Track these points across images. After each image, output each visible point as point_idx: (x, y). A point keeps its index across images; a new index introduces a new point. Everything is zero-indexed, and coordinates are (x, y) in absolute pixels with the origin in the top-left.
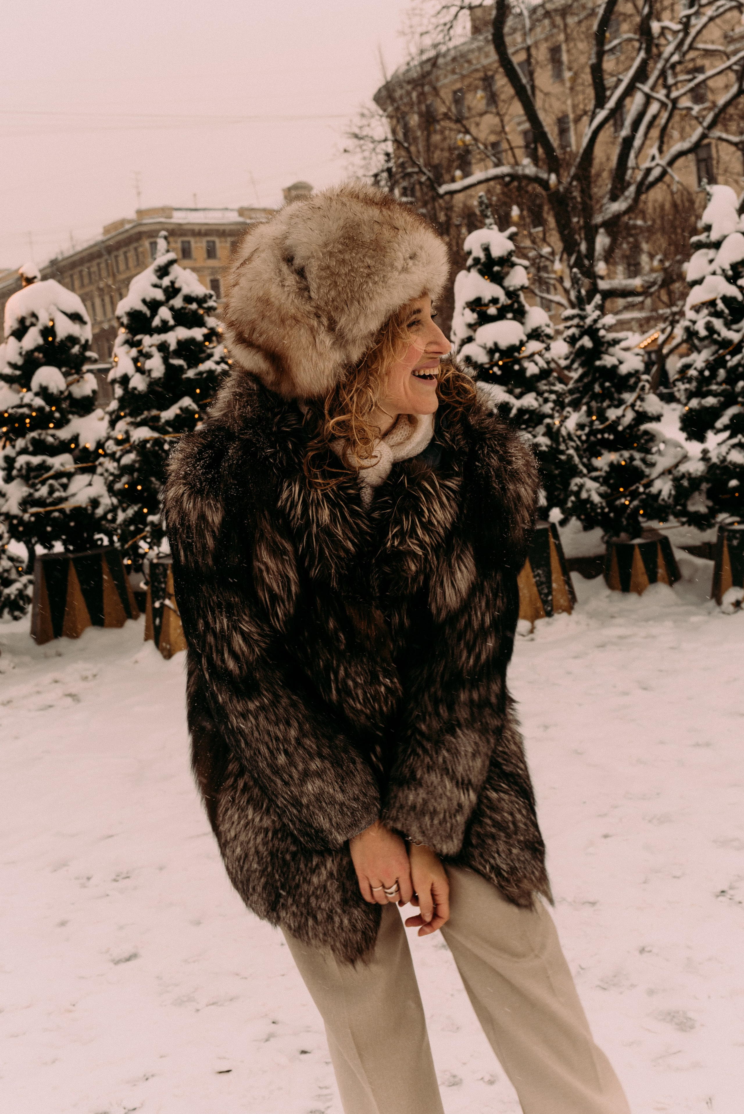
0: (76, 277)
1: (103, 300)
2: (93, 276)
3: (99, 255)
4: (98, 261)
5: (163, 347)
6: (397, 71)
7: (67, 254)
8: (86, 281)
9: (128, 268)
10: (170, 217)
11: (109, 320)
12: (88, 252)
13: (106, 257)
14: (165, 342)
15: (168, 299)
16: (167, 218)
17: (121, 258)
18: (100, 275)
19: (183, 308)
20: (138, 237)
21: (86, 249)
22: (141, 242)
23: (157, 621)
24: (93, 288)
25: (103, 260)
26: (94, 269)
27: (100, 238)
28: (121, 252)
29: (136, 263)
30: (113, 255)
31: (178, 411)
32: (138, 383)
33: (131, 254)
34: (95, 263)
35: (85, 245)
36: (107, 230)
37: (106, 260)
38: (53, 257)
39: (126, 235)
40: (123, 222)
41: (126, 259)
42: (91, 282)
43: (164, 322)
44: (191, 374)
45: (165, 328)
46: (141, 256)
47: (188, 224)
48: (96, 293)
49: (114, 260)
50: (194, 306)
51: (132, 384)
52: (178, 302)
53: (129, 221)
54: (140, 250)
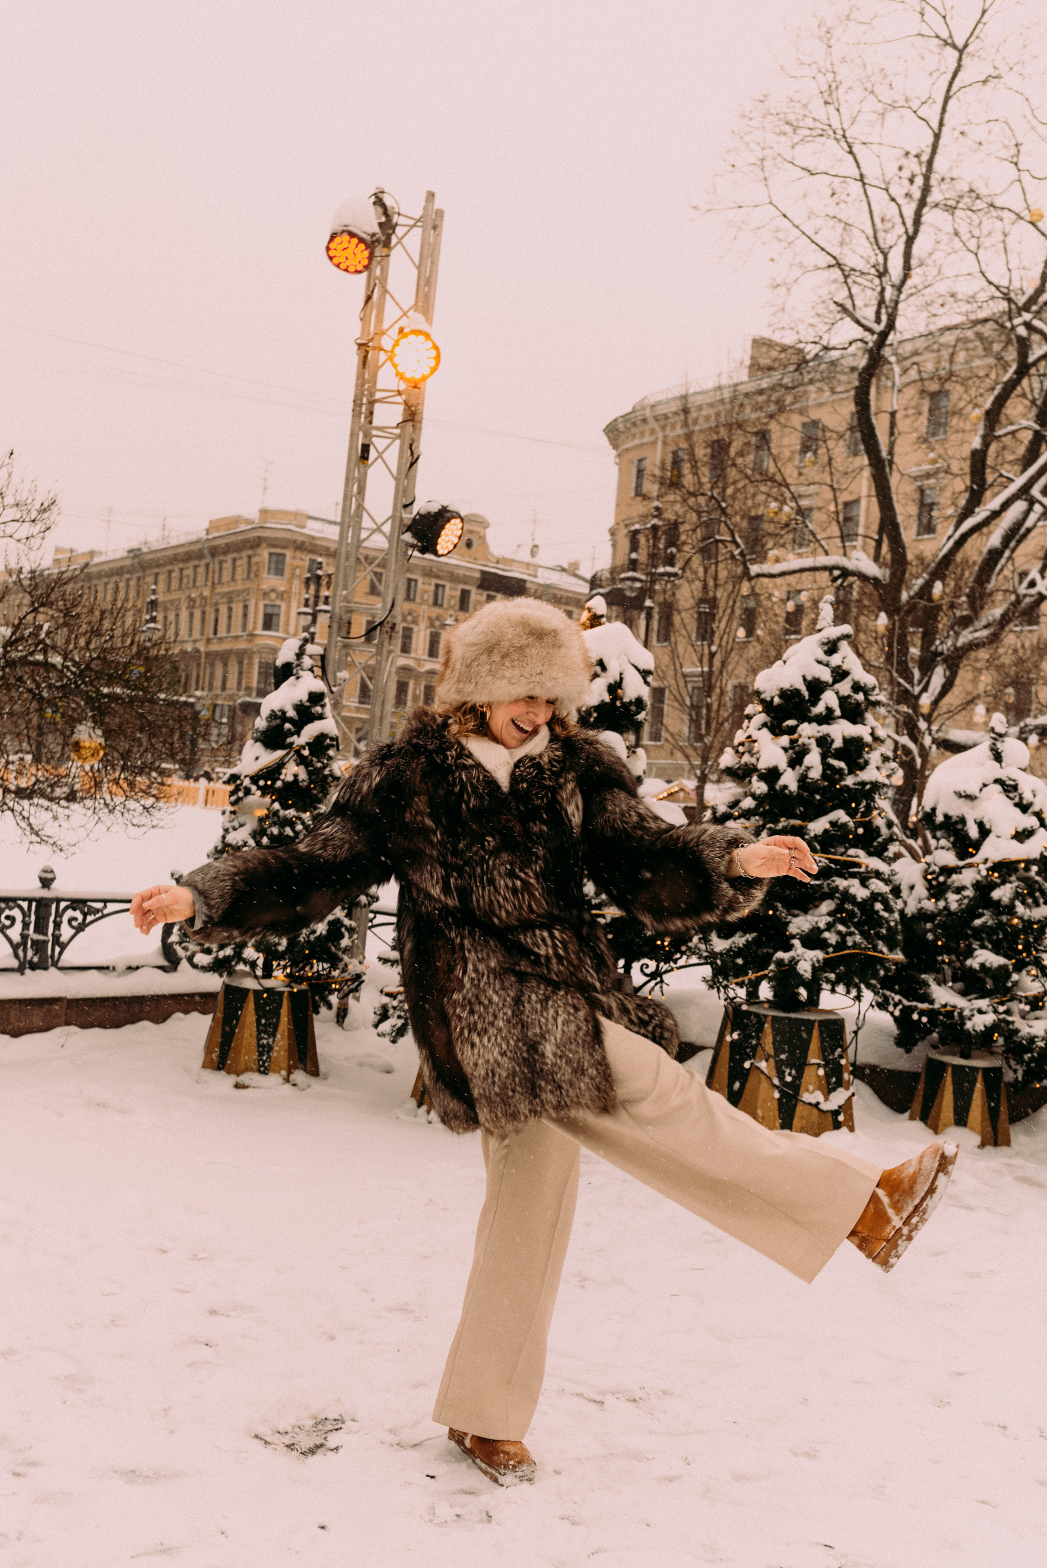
0: (161, 578)
1: (191, 615)
2: (185, 581)
3: (200, 556)
4: (196, 562)
5: (823, 742)
6: (643, 400)
7: (155, 546)
8: (175, 585)
9: (233, 579)
10: (304, 527)
11: (195, 641)
12: (186, 549)
13: (208, 560)
14: (828, 735)
15: (835, 681)
16: (297, 526)
17: (228, 565)
18: (195, 581)
19: (849, 697)
20: (256, 543)
21: (182, 545)
22: (259, 551)
23: (737, 1085)
24: (183, 596)
25: (203, 563)
26: (189, 572)
27: (203, 535)
28: (229, 557)
29: (245, 576)
30: (217, 560)
31: (828, 826)
32: (789, 780)
33: (242, 563)
34: (192, 564)
35: (183, 540)
36: (214, 526)
37: (207, 565)
38: (135, 545)
39: (240, 537)
40: (237, 520)
41: (234, 568)
42: (180, 588)
43: (829, 710)
44: (850, 781)
45: (827, 718)
46: (254, 568)
47: (323, 538)
48: (184, 605)
49: (217, 564)
50: (860, 697)
51: (782, 782)
52: (844, 687)
53: (248, 522)
54: (255, 560)
